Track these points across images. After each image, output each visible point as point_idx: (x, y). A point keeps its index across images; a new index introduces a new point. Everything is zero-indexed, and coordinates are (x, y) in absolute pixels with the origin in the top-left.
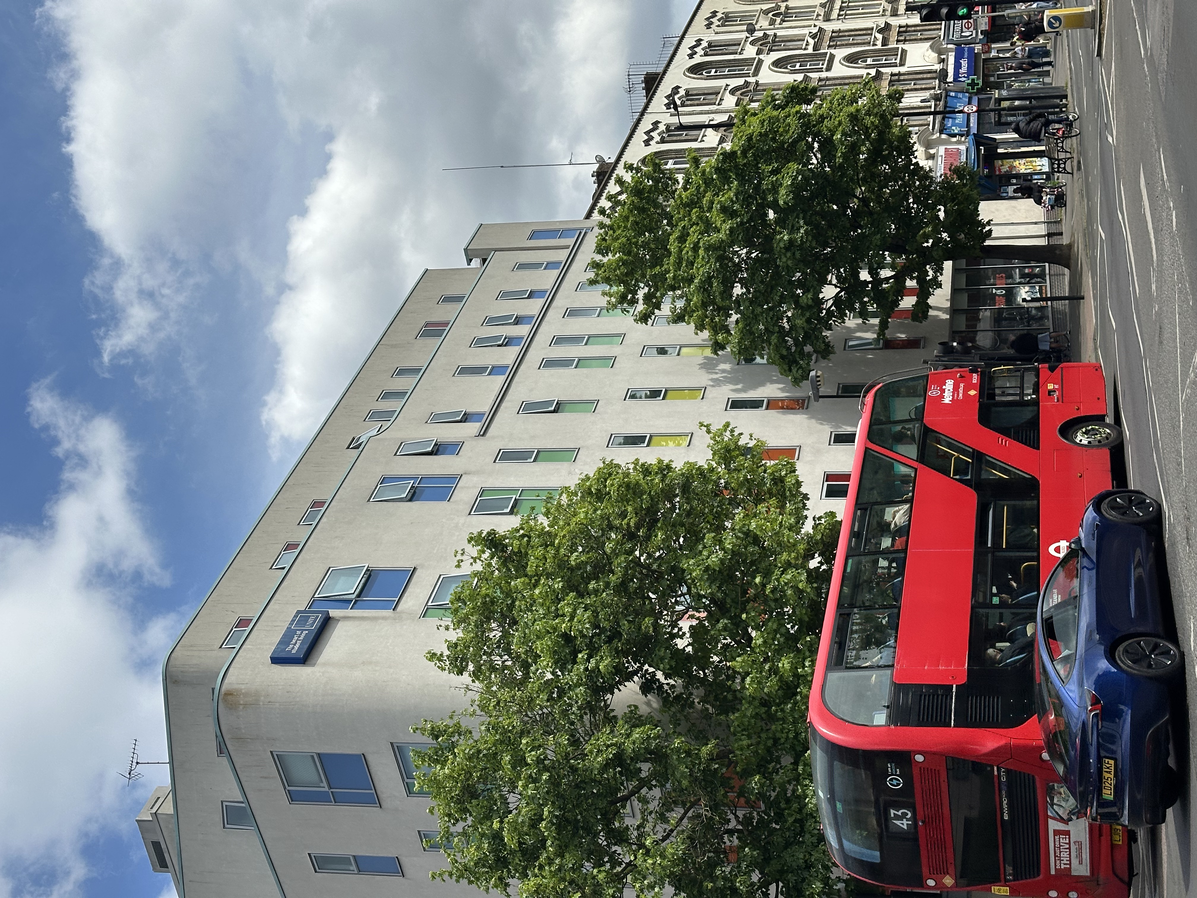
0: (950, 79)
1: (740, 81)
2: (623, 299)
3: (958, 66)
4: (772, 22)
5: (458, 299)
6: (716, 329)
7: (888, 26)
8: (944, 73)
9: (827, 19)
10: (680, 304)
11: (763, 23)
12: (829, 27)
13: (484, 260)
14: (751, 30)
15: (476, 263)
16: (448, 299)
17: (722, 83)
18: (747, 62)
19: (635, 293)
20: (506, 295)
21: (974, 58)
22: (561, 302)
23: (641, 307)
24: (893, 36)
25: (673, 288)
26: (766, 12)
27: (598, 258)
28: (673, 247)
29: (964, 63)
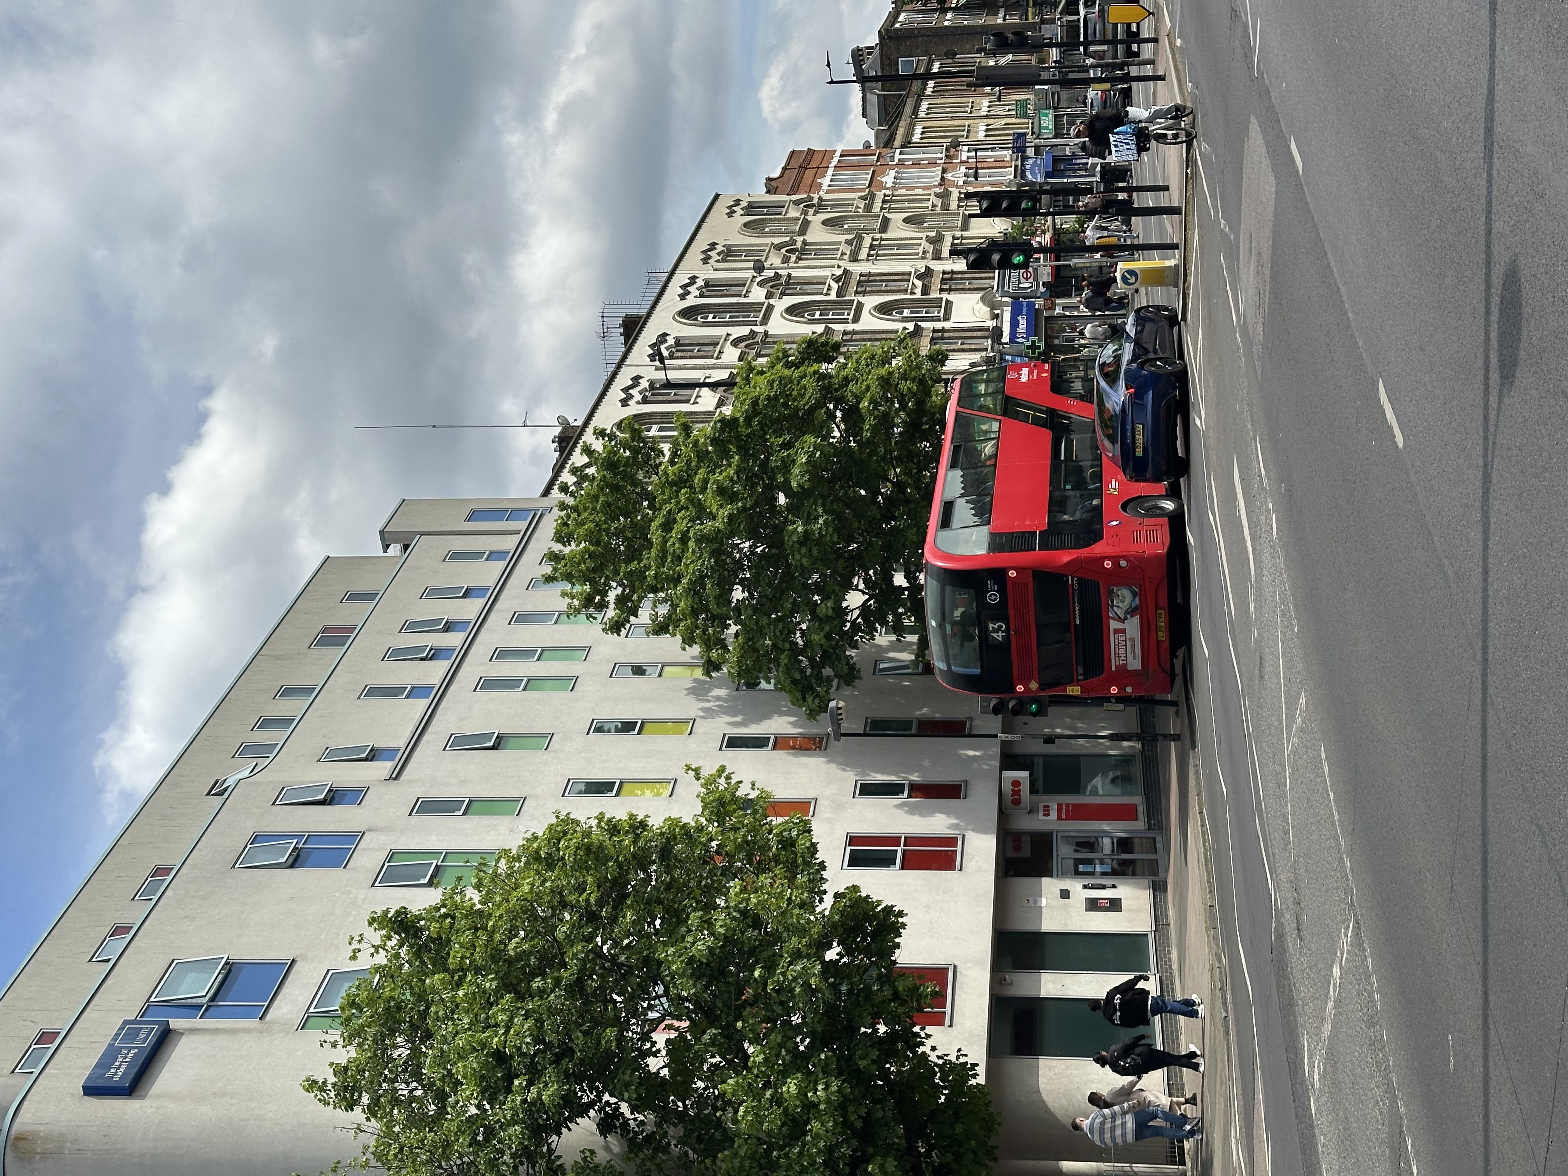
0: (1006, 339)
1: (745, 331)
2: (588, 601)
3: (1014, 324)
4: (786, 260)
5: (370, 596)
6: (709, 644)
7: (929, 272)
8: (997, 333)
9: (854, 259)
10: (663, 610)
11: (775, 260)
12: (856, 269)
13: (406, 547)
14: (759, 268)
15: (395, 550)
16: (355, 597)
17: (721, 331)
18: (754, 307)
19: (604, 594)
20: (433, 593)
21: (1034, 315)
22: (507, 604)
23: (611, 613)
24: (936, 283)
25: (655, 590)
26: (779, 247)
27: (557, 547)
28: (655, 536)
29: (1022, 321)
